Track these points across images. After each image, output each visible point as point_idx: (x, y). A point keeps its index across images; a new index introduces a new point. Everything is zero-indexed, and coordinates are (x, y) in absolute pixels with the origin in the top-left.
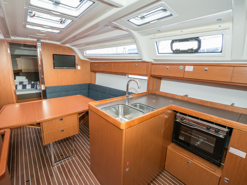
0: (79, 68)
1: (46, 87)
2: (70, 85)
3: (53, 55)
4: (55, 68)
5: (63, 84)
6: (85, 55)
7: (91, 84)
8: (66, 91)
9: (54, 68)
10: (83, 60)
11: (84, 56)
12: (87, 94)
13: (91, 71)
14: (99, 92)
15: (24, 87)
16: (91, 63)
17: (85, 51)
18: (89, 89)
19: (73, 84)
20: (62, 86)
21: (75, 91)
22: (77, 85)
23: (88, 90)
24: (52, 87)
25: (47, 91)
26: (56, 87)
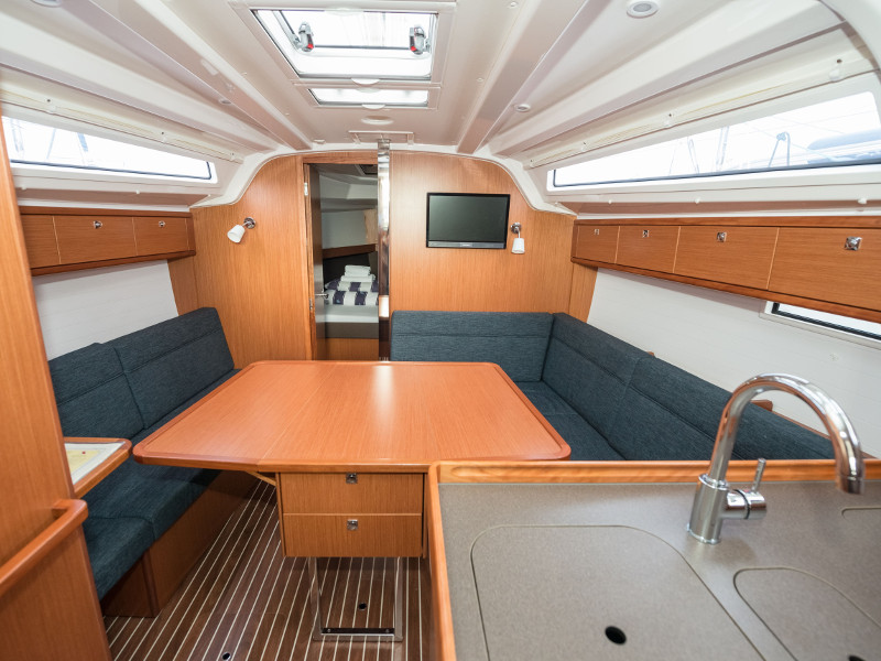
0: (518, 245)
1: (392, 315)
2: (475, 314)
3: (429, 195)
4: (431, 244)
5: (454, 306)
6: (550, 188)
7: (565, 316)
8: (457, 335)
9: (427, 246)
10: (543, 213)
11: (549, 197)
12: (541, 357)
13: (575, 260)
14: (590, 363)
15: (360, 299)
16: (578, 223)
17: (550, 173)
18: (551, 337)
19: (490, 309)
20: (444, 314)
21: (493, 339)
22: (502, 316)
23: (545, 341)
24: (411, 315)
25: (395, 327)
26: (424, 316)
